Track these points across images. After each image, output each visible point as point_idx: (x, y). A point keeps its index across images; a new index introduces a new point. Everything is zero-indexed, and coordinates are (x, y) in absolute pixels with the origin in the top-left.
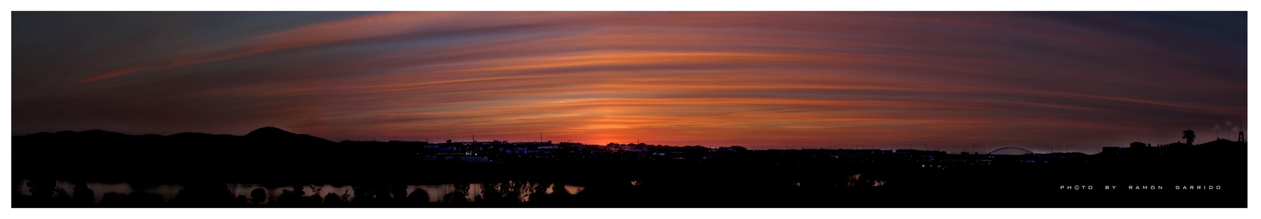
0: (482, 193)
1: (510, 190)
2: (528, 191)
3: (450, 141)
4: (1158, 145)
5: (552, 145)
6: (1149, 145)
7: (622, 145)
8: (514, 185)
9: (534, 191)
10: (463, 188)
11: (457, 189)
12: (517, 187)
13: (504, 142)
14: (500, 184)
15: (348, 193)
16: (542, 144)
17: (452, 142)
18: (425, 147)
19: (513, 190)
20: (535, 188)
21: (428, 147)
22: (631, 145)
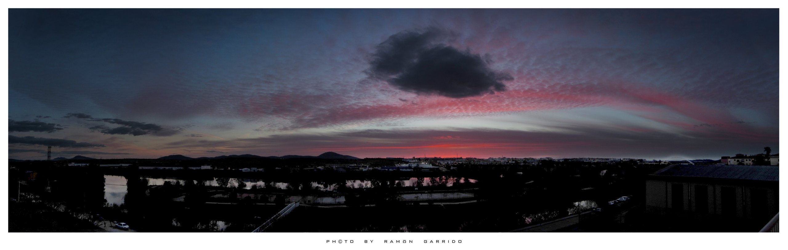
0: (430, 182)
1: (443, 180)
2: (452, 181)
3: (414, 157)
4: (751, 155)
5: (463, 159)
6: (746, 155)
7: (495, 158)
8: (445, 178)
9: (455, 181)
10: (421, 180)
11: (418, 180)
12: (446, 179)
13: (439, 158)
14: (438, 178)
15: (368, 183)
16: (458, 159)
17: (415, 158)
18: (403, 160)
19: (445, 181)
20: (455, 180)
21: (404, 160)
22: (499, 158)
